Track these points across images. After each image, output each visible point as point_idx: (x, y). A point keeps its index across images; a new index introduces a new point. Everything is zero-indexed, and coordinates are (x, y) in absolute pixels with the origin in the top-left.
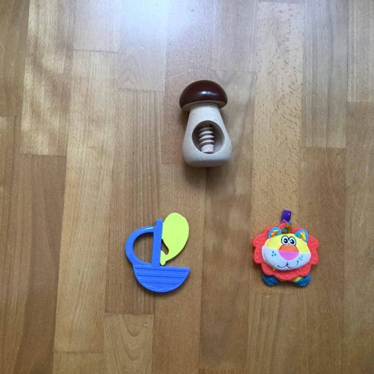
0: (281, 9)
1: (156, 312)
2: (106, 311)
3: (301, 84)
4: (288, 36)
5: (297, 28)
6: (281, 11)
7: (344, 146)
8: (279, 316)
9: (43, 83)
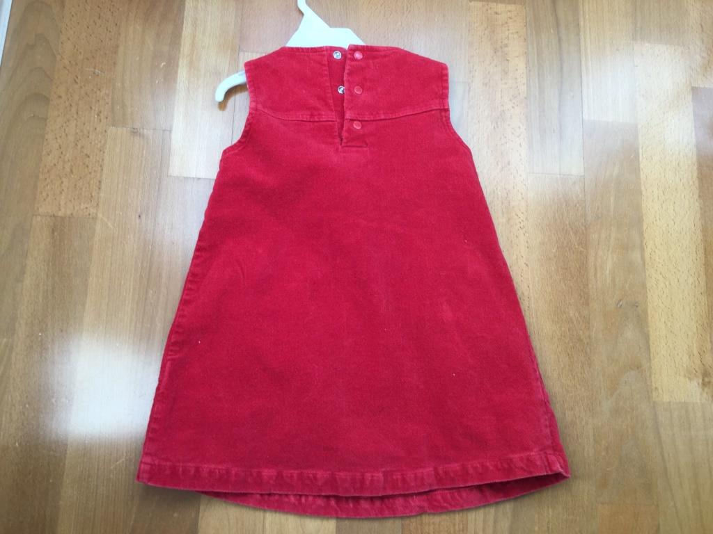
0: (495, 10)
3: (526, 98)
4: (506, 41)
5: (517, 32)
6: (496, 13)
7: (583, 174)
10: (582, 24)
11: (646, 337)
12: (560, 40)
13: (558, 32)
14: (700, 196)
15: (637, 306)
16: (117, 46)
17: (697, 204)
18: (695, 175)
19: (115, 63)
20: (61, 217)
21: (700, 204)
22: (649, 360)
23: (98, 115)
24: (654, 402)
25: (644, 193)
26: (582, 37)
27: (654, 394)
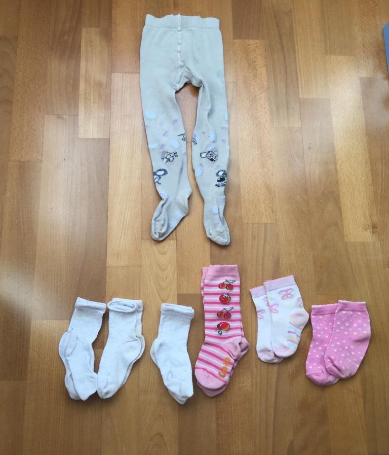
1: (178, 239)
2: (142, 239)
3: (267, 88)
4: (255, 59)
5: (261, 54)
6: (249, 45)
7: (300, 126)
8: (265, 238)
9: (92, 94)
10: (296, 47)
11: (340, 210)
12: (284, 57)
13: (284, 53)
15: (334, 194)
16: (46, 73)
17: (365, 139)
19: (46, 82)
20: (23, 162)
21: (367, 139)
22: (342, 221)
23: (39, 109)
24: (346, 242)
26: (297, 55)
27: (346, 238)
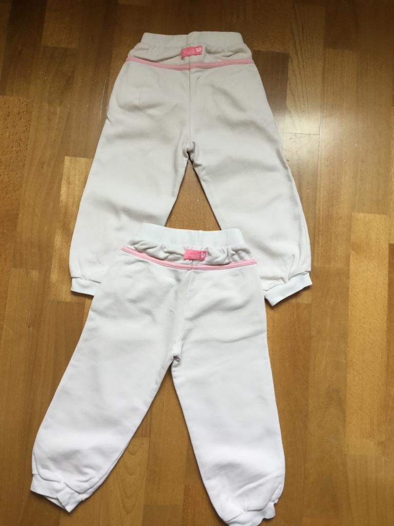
11: (344, 412)
14: (387, 319)
15: (339, 392)
16: (18, 214)
17: (385, 324)
18: (386, 304)
19: (16, 226)
21: (387, 324)
22: (344, 427)
24: (345, 455)
25: (350, 316)
27: (346, 449)
